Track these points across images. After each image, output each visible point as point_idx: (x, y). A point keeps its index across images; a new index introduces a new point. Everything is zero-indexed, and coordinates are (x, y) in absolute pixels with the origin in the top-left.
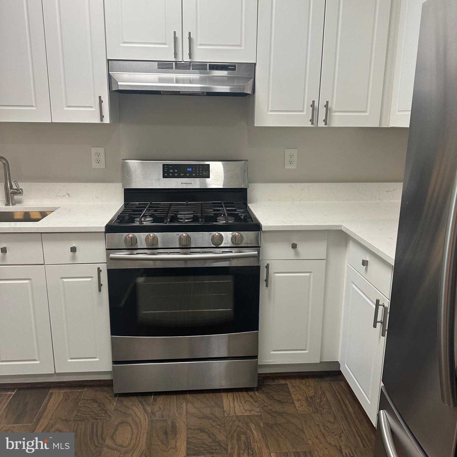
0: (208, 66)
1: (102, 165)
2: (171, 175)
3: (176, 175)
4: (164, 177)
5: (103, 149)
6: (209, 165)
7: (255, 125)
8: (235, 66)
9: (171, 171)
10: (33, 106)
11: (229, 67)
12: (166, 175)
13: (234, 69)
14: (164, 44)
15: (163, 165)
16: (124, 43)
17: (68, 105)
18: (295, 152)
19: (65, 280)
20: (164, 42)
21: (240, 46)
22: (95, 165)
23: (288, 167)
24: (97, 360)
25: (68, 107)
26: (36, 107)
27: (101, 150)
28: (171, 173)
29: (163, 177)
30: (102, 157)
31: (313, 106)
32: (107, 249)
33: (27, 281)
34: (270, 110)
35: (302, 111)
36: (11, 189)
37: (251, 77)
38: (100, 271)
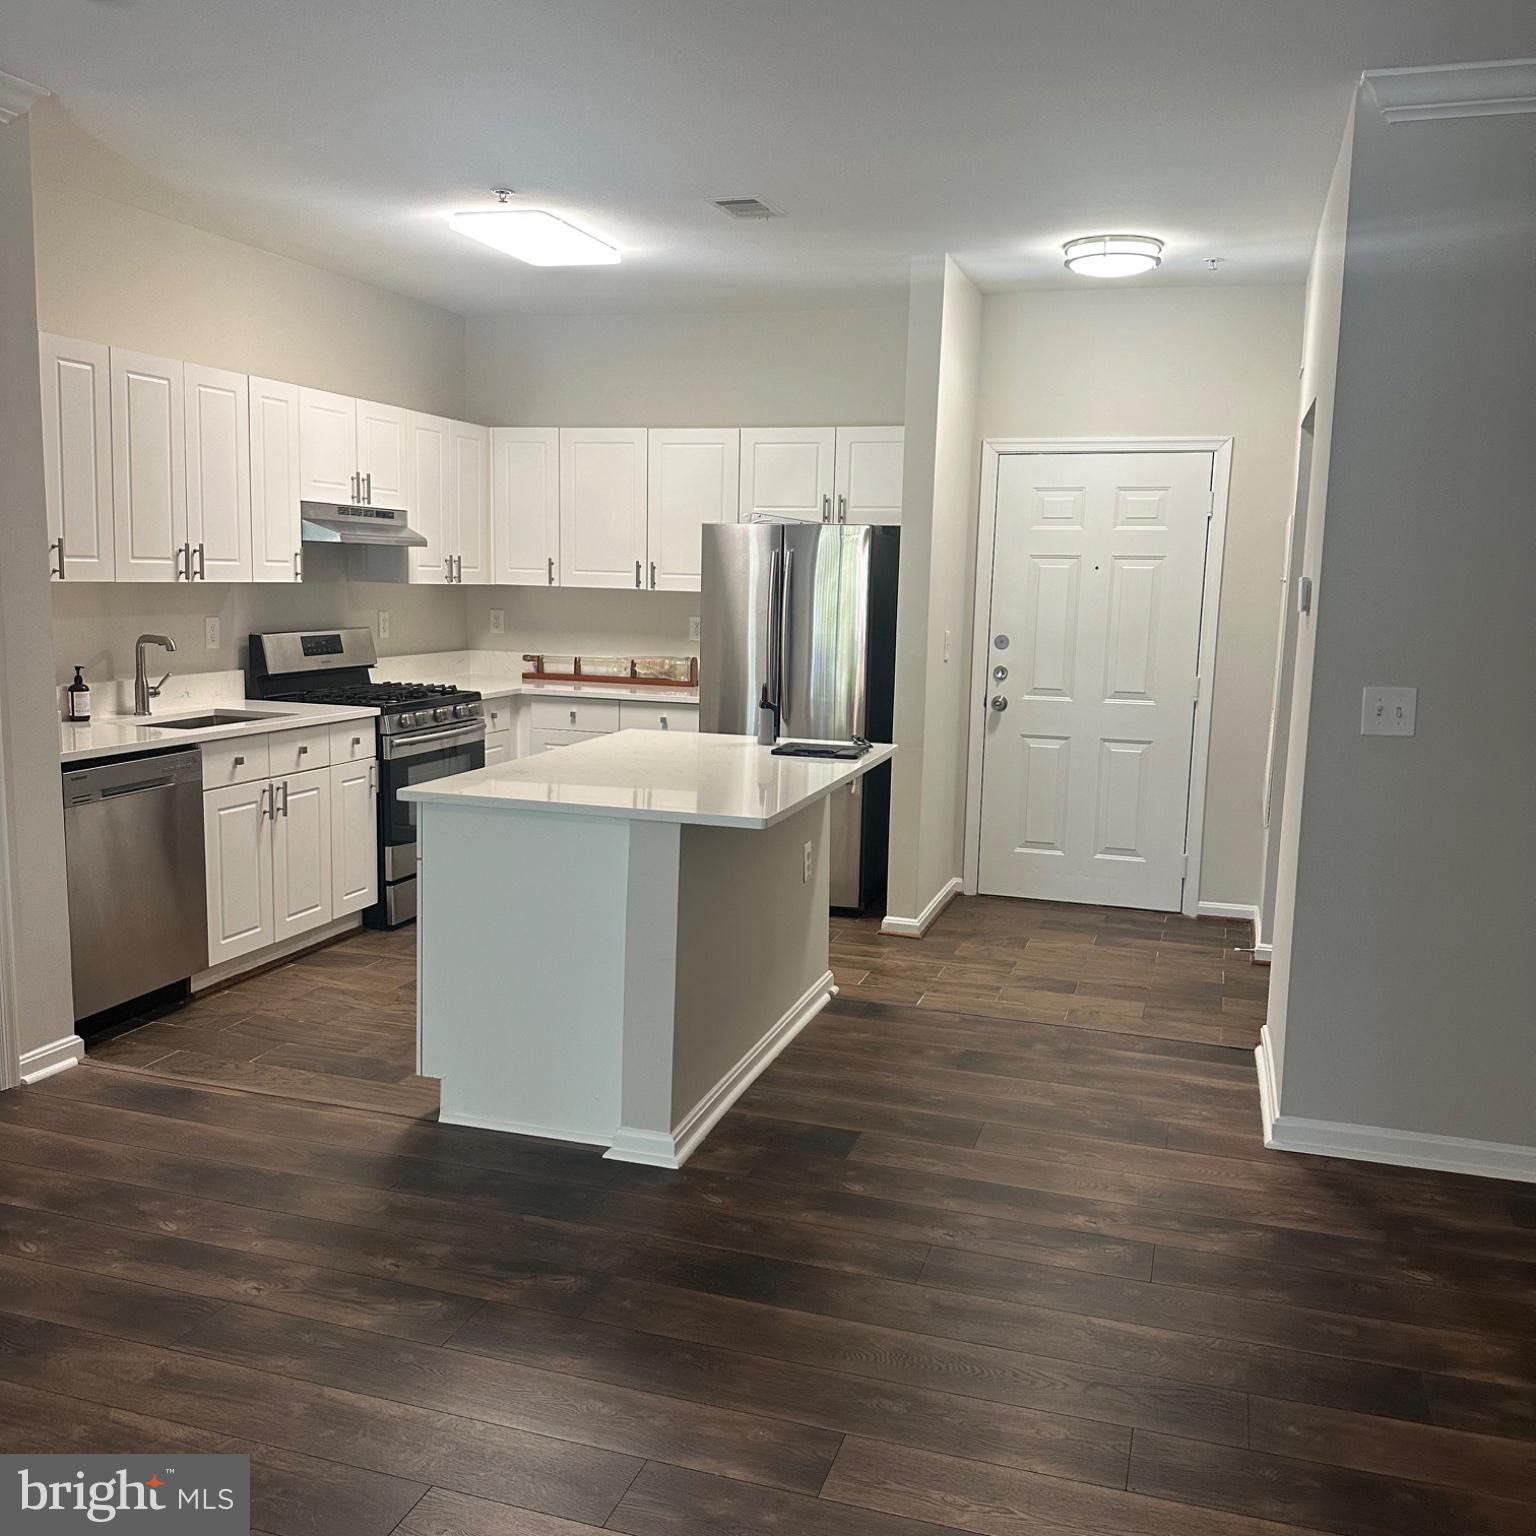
0: (376, 513)
1: (217, 645)
2: (310, 651)
3: (313, 651)
5: (219, 619)
6: (339, 636)
7: (412, 582)
8: (393, 513)
9: (309, 646)
10: (235, 560)
11: (390, 515)
12: (305, 651)
13: (392, 517)
14: (346, 485)
15: (302, 638)
16: (315, 481)
17: (270, 558)
18: (386, 615)
19: (344, 785)
20: (346, 482)
21: (396, 491)
22: (210, 645)
23: (383, 635)
24: (366, 890)
25: (268, 561)
26: (239, 561)
27: (216, 622)
28: (309, 648)
29: (305, 656)
30: (217, 633)
31: (450, 561)
32: (387, 735)
33: (315, 792)
34: (420, 564)
35: (439, 567)
36: (148, 688)
37: (405, 527)
38: (371, 768)
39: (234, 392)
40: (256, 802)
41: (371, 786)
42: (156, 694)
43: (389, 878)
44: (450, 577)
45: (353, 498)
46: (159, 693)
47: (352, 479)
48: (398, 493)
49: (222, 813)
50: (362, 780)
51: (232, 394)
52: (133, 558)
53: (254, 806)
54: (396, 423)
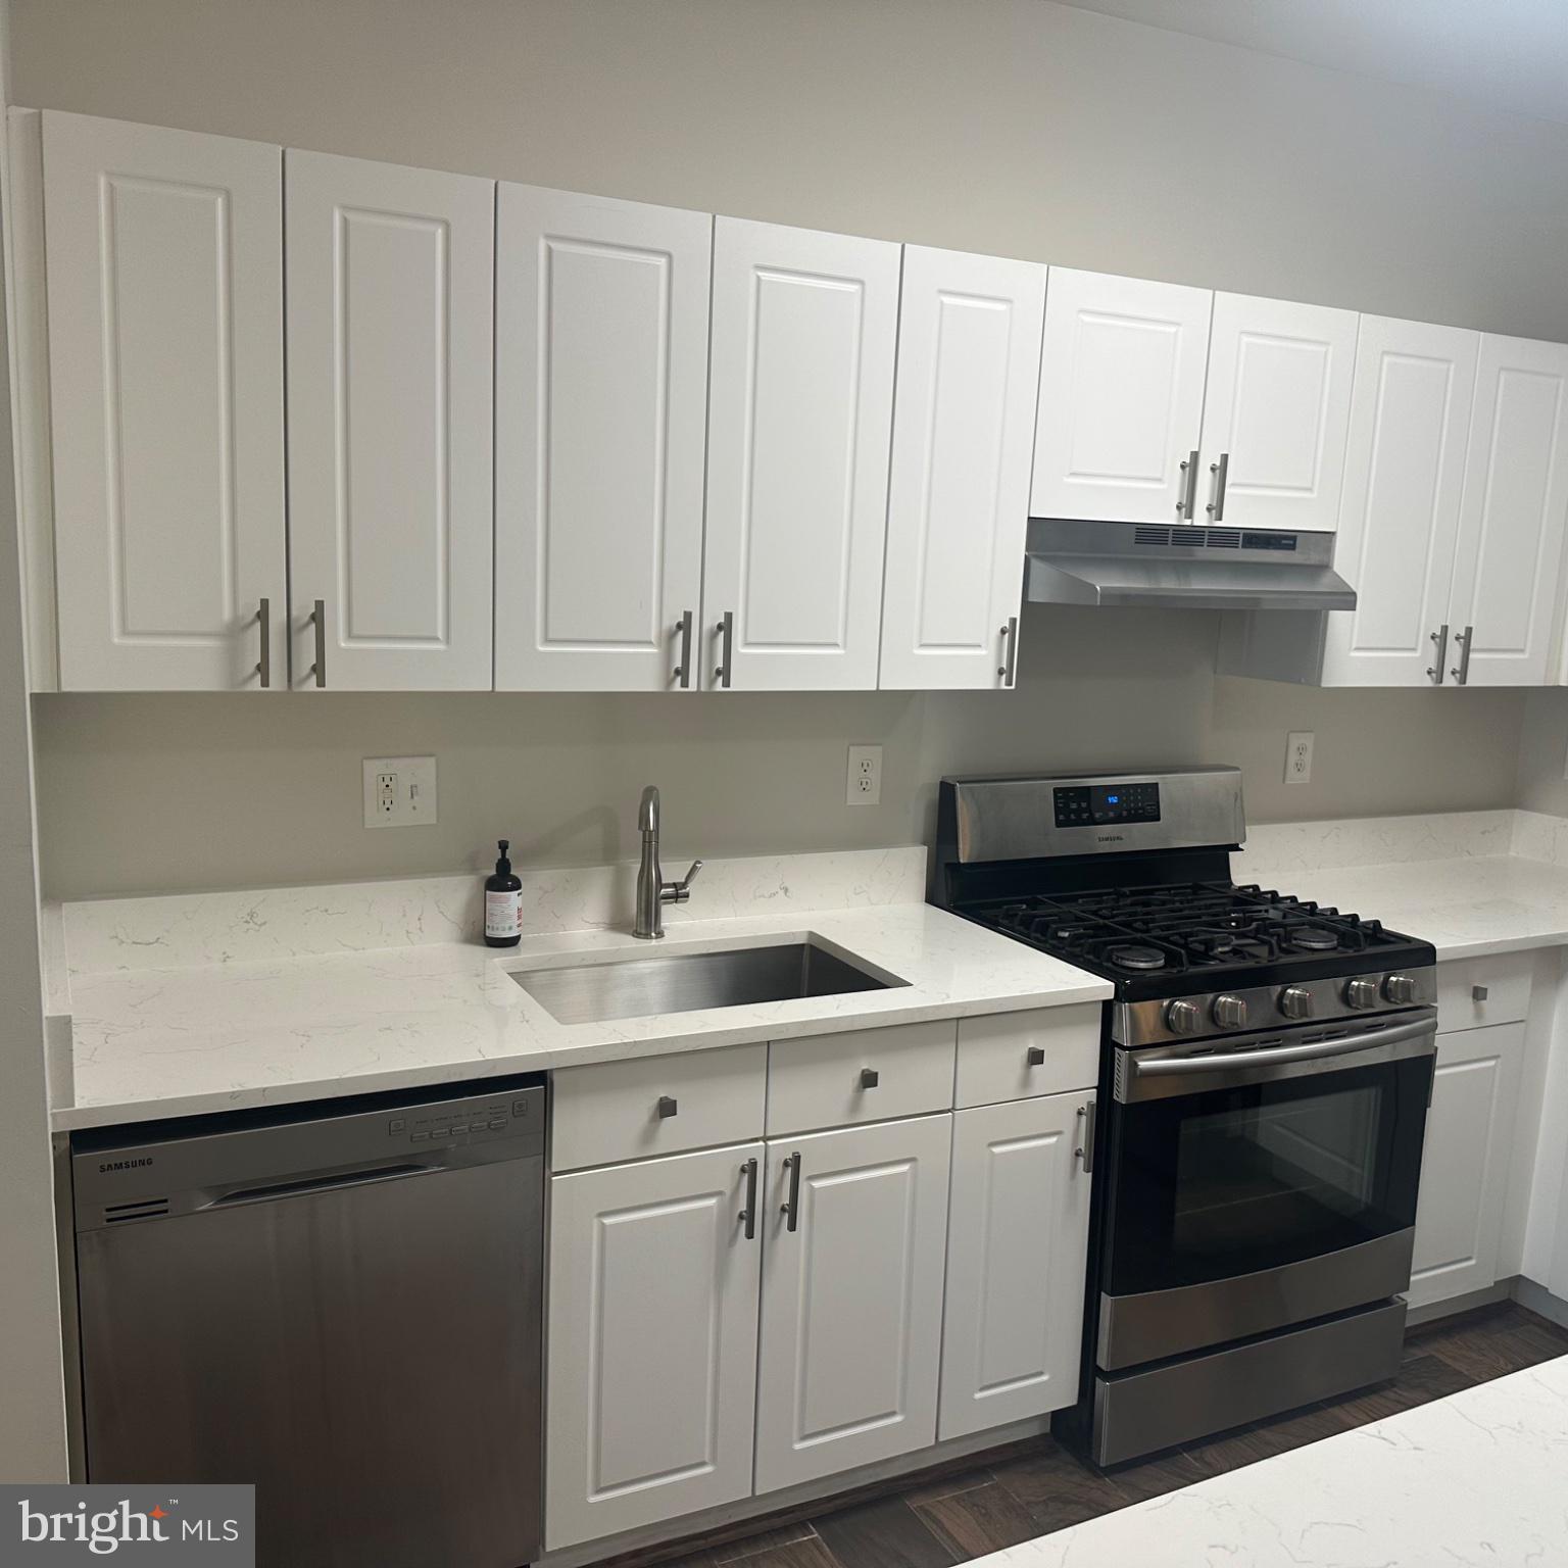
0: (1241, 539)
1: (872, 798)
2: (1073, 816)
3: (1085, 816)
4: (1059, 824)
5: (879, 749)
6: (1156, 785)
7: (1324, 684)
8: (1294, 539)
9: (1074, 806)
11: (1284, 542)
12: (1061, 817)
13: (1293, 547)
14: (1159, 480)
15: (1056, 790)
16: (1073, 474)
17: (924, 642)
18: (1308, 740)
19: (997, 1150)
20: (1158, 475)
21: (1310, 490)
22: (854, 798)
23: (1295, 778)
24: (1045, 1378)
25: (923, 646)
26: (845, 647)
27: (874, 754)
28: (1073, 811)
29: (1058, 826)
30: (874, 776)
31: (1441, 639)
32: (1124, 1048)
33: (905, 1168)
34: (1354, 646)
35: (1414, 649)
36: (661, 886)
37: (1325, 567)
38: (1080, 1113)
39: (862, 283)
40: (719, 1193)
41: (1077, 1155)
42: (679, 894)
43: (1103, 1362)
44: (1438, 673)
45: (1179, 508)
46: (687, 896)
47: (1183, 467)
48: (1314, 495)
49: (608, 1221)
50: (1053, 1140)
51: (854, 288)
52: (548, 641)
53: (712, 1202)
54: (1326, 344)
